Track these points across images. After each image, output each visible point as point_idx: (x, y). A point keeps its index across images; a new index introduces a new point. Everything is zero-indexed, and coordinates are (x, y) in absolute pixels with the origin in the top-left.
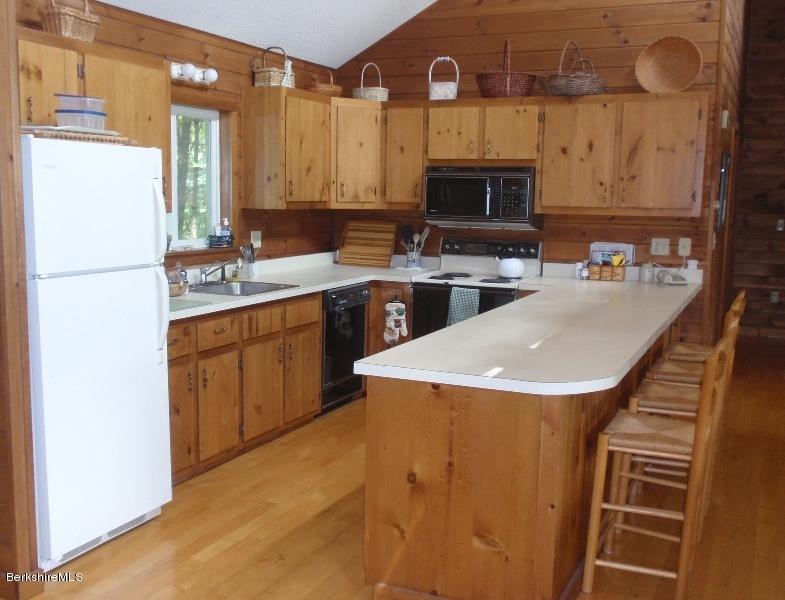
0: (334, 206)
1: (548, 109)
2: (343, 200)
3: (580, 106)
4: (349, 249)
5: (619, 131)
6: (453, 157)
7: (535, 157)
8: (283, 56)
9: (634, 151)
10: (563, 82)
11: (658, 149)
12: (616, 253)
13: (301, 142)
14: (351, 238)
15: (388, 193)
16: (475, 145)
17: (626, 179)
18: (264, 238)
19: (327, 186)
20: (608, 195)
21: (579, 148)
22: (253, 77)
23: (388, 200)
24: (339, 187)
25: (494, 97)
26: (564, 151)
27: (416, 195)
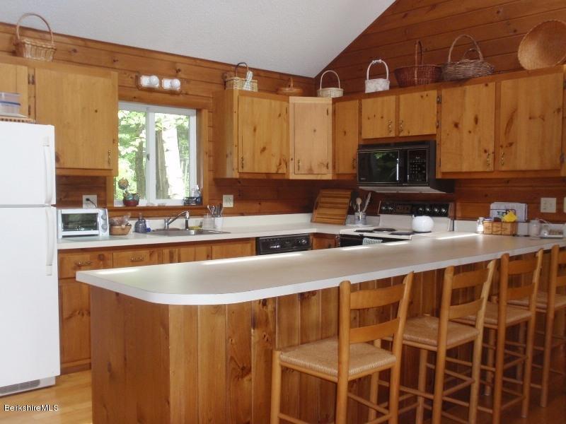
0: (292, 177)
1: (444, 92)
2: (300, 172)
3: (467, 87)
4: (321, 211)
5: (498, 106)
6: (378, 136)
7: (435, 132)
8: (246, 68)
9: (511, 121)
10: (452, 68)
11: (530, 118)
12: (507, 211)
13: (255, 130)
14: (323, 203)
15: (337, 167)
16: (393, 126)
17: (504, 146)
18: (235, 200)
19: (284, 162)
20: (491, 160)
21: (467, 122)
22: (225, 84)
23: (337, 172)
24: (296, 163)
25: (407, 86)
26: (456, 125)
27: (354, 168)
